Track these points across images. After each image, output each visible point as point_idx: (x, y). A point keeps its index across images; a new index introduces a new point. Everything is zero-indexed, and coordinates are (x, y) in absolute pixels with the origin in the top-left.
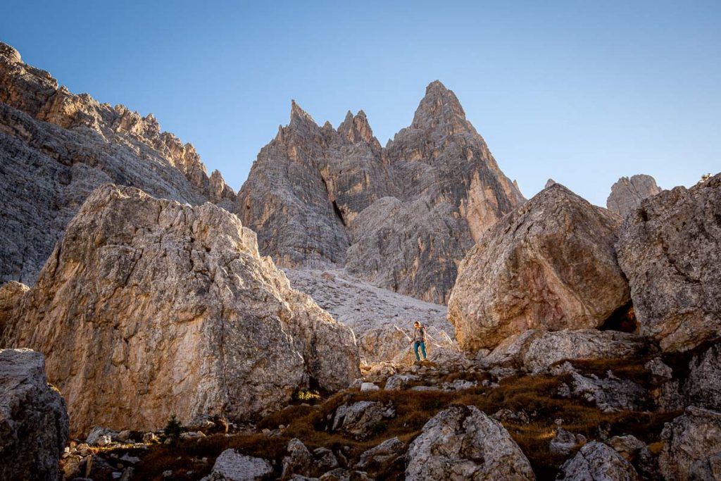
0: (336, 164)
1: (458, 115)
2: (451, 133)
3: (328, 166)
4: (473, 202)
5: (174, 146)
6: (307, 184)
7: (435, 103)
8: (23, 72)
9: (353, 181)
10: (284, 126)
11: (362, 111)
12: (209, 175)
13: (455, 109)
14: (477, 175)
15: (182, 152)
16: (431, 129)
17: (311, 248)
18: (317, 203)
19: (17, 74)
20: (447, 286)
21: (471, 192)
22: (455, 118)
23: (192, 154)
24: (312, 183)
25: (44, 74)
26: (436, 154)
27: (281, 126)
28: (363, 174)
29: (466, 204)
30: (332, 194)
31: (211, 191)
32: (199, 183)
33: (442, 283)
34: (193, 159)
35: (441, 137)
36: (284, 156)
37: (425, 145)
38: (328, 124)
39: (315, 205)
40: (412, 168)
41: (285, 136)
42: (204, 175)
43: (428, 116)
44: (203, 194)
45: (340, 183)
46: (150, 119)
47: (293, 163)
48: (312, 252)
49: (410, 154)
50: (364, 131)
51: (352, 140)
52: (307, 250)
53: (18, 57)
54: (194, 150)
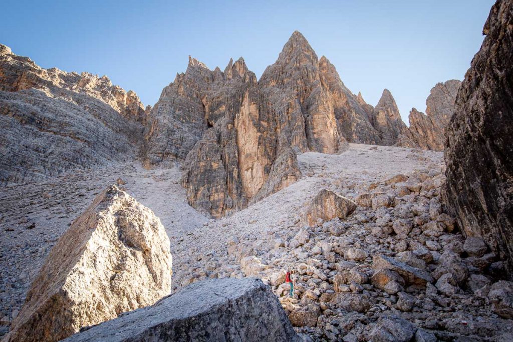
0: (211, 94)
1: (305, 52)
2: (298, 65)
3: (206, 96)
4: (242, 115)
5: (118, 93)
6: (187, 110)
7: (292, 46)
8: (10, 59)
9: (219, 104)
10: (180, 73)
11: (241, 57)
12: (144, 108)
13: (303, 48)
14: (247, 94)
15: (124, 96)
16: (286, 64)
17: (168, 154)
18: (194, 121)
19: (5, 61)
20: (201, 185)
21: (243, 107)
22: (302, 54)
23: (133, 97)
24: (192, 109)
25: (26, 59)
26: (285, 80)
27: (178, 74)
28: (226, 99)
29: (238, 117)
30: (207, 114)
31: (144, 118)
32: (136, 114)
33: (197, 182)
34: (133, 100)
35: (291, 68)
36: (175, 92)
37: (280, 75)
38: (217, 68)
39: (192, 123)
40: (268, 91)
41: (180, 79)
42: (140, 109)
43: (286, 56)
44: (138, 121)
45: (211, 107)
46: (104, 78)
47: (180, 97)
48: (169, 156)
49: (269, 82)
50: (242, 70)
51: (231, 77)
52: (165, 155)
53: (9, 50)
54: (135, 94)
